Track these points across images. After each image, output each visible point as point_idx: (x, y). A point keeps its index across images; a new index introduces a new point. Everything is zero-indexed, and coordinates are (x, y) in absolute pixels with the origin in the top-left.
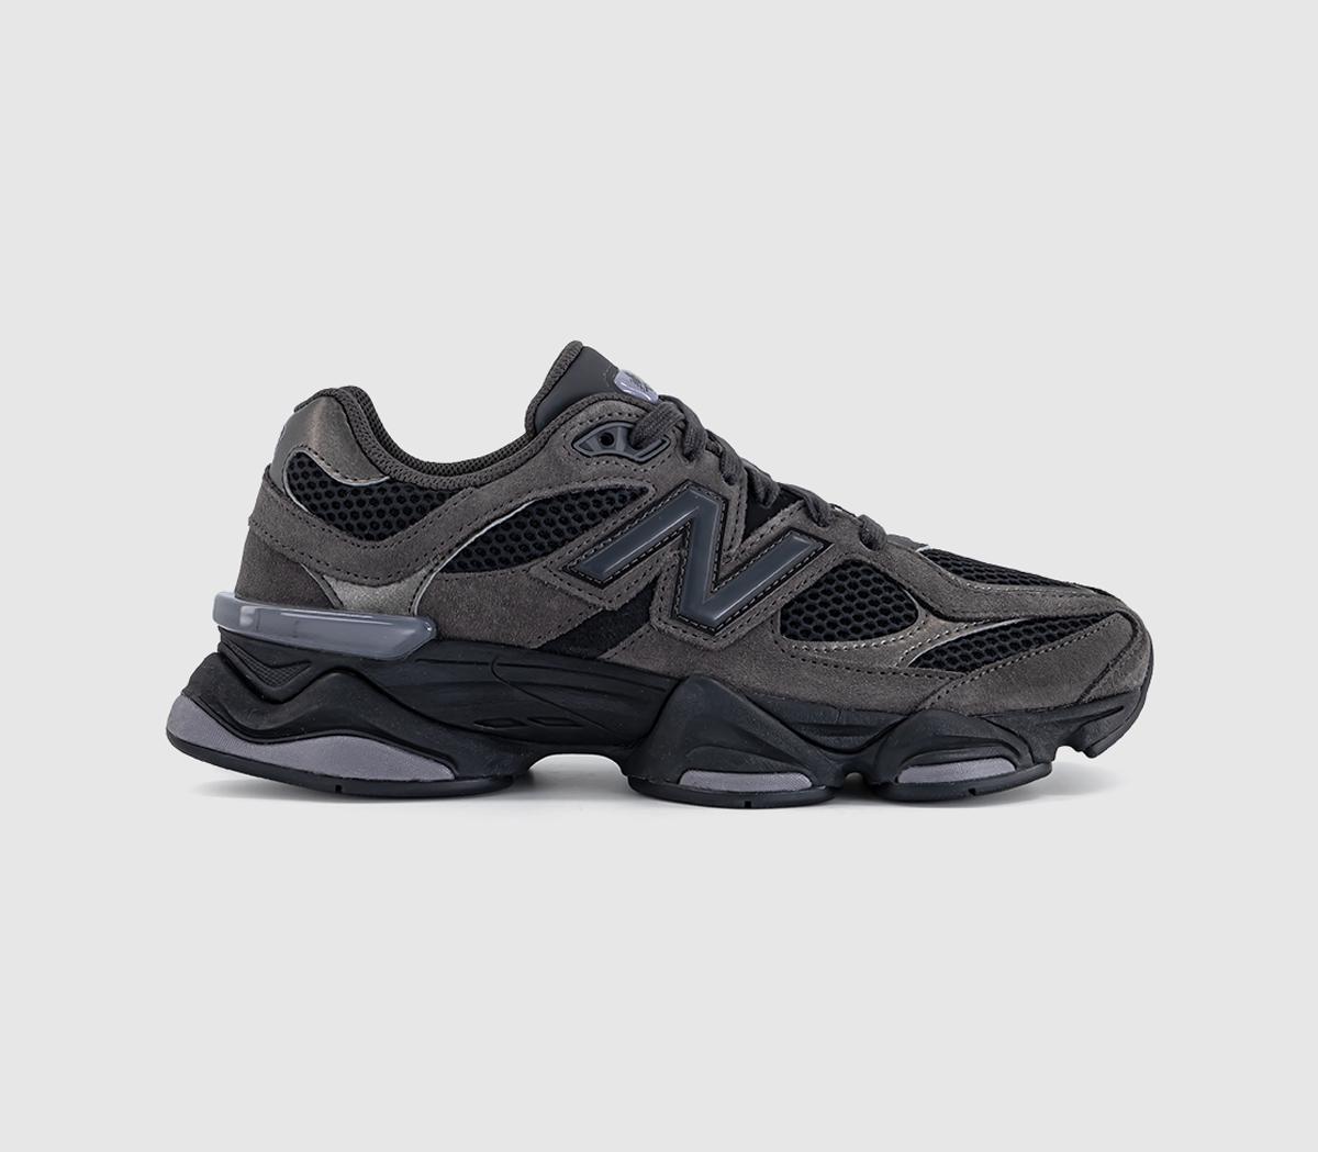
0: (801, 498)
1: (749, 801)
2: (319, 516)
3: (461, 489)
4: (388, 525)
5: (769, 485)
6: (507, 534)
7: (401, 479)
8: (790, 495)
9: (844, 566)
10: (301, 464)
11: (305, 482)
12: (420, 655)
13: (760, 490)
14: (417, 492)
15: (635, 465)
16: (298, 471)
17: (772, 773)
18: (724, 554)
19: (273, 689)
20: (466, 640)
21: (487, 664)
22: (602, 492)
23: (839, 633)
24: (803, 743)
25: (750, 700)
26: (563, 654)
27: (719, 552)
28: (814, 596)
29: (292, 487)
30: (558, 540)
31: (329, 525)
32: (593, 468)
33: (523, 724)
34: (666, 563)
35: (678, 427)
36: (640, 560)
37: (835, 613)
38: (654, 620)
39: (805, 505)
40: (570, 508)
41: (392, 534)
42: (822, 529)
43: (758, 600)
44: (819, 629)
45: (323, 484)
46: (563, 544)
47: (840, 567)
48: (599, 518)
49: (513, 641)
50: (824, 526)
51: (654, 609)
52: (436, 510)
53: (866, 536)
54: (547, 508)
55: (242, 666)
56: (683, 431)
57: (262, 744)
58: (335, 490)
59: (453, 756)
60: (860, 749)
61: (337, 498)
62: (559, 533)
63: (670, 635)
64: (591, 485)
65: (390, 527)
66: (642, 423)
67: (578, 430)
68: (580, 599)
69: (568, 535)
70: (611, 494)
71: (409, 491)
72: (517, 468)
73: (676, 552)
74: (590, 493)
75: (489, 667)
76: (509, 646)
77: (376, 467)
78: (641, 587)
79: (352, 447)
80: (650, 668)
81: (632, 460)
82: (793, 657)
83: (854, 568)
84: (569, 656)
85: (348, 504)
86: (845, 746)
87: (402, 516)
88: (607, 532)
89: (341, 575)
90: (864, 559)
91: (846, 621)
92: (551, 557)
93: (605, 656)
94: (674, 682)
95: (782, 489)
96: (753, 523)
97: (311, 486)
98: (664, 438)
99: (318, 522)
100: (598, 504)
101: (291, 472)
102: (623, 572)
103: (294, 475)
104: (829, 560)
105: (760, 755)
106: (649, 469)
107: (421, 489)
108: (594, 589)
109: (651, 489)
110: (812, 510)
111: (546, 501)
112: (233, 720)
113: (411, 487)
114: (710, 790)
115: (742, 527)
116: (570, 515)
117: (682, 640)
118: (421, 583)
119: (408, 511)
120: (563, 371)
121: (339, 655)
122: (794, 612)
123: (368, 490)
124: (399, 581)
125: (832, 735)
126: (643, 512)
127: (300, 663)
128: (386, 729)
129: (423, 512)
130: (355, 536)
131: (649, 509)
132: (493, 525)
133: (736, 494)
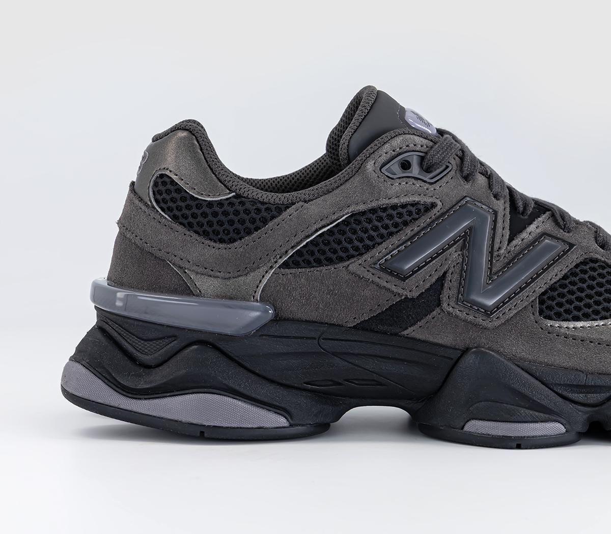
0: (549, 210)
1: (519, 444)
2: (181, 224)
3: (293, 204)
4: (237, 231)
5: (525, 199)
6: (331, 239)
7: (245, 195)
8: (542, 208)
9: (584, 263)
10: (164, 183)
11: (168, 197)
12: (262, 331)
13: (520, 204)
14: (259, 205)
15: (427, 185)
16: (161, 187)
17: (537, 422)
18: (495, 254)
19: (147, 357)
20: (298, 320)
21: (315, 339)
22: (403, 206)
23: (583, 315)
24: (561, 400)
25: (518, 366)
26: (372, 331)
27: (491, 253)
28: (563, 286)
29: (157, 201)
30: (370, 243)
31: (189, 230)
32: (396, 187)
33: (340, 384)
34: (453, 261)
35: (457, 155)
36: (433, 259)
37: (580, 299)
38: (445, 305)
39: (553, 215)
40: (380, 219)
41: (240, 239)
42: (568, 234)
43: (522, 289)
44: (568, 311)
45: (183, 199)
46: (374, 246)
47: (581, 263)
48: (401, 226)
49: (334, 321)
50: (568, 232)
51: (444, 297)
52: (276, 220)
53: (600, 239)
54: (362, 219)
55: (119, 338)
56: (462, 159)
57: (140, 399)
58: (193, 203)
59: (288, 408)
60: (602, 403)
61: (194, 210)
62: (371, 238)
63: (457, 317)
64: (395, 201)
65: (238, 233)
66: (432, 152)
67: (384, 158)
68: (388, 290)
69: (378, 240)
70: (410, 208)
71: (253, 205)
72: (338, 187)
73: (460, 253)
74: (394, 207)
75: (316, 342)
76: (331, 325)
77: (225, 185)
78: (434, 280)
79: (204, 170)
80: (440, 341)
81: (425, 181)
82: (549, 333)
83: (592, 265)
84: (377, 332)
85: (204, 215)
86: (591, 401)
87: (248, 224)
88: (407, 238)
89: (200, 270)
90: (599, 257)
91: (588, 306)
92: (365, 257)
93: (405, 333)
94: (459, 353)
95: (535, 203)
96: (516, 229)
97: (173, 200)
98: (448, 164)
99: (180, 228)
100: (400, 215)
101: (156, 190)
102: (420, 268)
103: (158, 191)
104: (574, 258)
105: (526, 408)
106: (438, 188)
107: (263, 203)
108: (398, 282)
109: (439, 203)
110: (560, 220)
111: (363, 213)
112: (116, 380)
113: (254, 202)
114: (488, 435)
115: (507, 233)
116: (379, 224)
117: (465, 321)
118: (263, 277)
119: (253, 221)
120: (367, 111)
121: (200, 331)
122: (549, 298)
123: (220, 203)
124: (246, 275)
125: (581, 393)
126: (433, 222)
127: (169, 337)
128: (237, 388)
129: (265, 222)
130: (211, 239)
131: (438, 218)
132: (320, 232)
133: (502, 206)
